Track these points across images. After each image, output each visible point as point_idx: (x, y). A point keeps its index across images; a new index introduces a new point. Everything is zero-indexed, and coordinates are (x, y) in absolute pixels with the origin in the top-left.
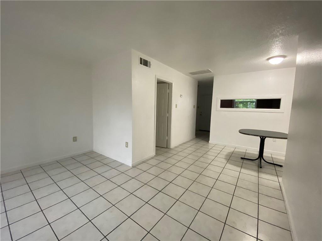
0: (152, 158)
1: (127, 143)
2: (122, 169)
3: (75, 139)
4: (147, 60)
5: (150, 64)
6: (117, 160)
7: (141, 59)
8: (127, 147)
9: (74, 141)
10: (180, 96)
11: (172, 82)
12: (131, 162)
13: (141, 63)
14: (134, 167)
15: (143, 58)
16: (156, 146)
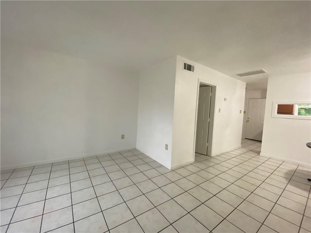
0: (191, 164)
1: (167, 146)
2: (161, 170)
3: (123, 137)
4: (191, 65)
5: (194, 68)
6: (156, 161)
7: (185, 64)
8: (167, 149)
9: (122, 138)
10: (225, 100)
11: (215, 85)
12: (170, 165)
13: (185, 68)
14: (172, 170)
15: (187, 63)
16: (195, 152)
